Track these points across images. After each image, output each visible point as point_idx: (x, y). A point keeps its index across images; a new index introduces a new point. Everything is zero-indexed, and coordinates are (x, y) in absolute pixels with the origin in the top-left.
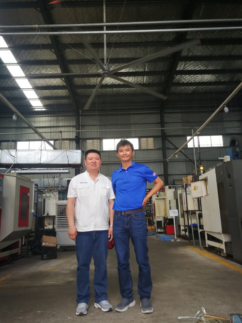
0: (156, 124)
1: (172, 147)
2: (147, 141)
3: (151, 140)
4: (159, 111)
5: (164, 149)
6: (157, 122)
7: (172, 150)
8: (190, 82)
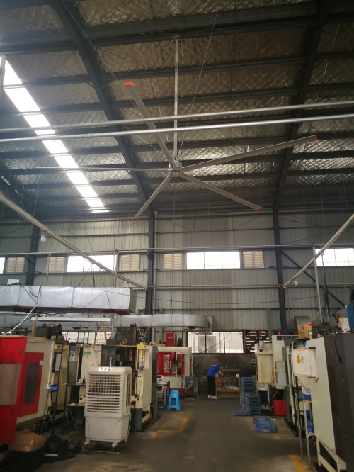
0: (267, 229)
1: (292, 265)
2: (254, 255)
3: (259, 254)
4: (271, 212)
5: (279, 269)
6: (268, 227)
7: (292, 270)
8: (316, 169)
